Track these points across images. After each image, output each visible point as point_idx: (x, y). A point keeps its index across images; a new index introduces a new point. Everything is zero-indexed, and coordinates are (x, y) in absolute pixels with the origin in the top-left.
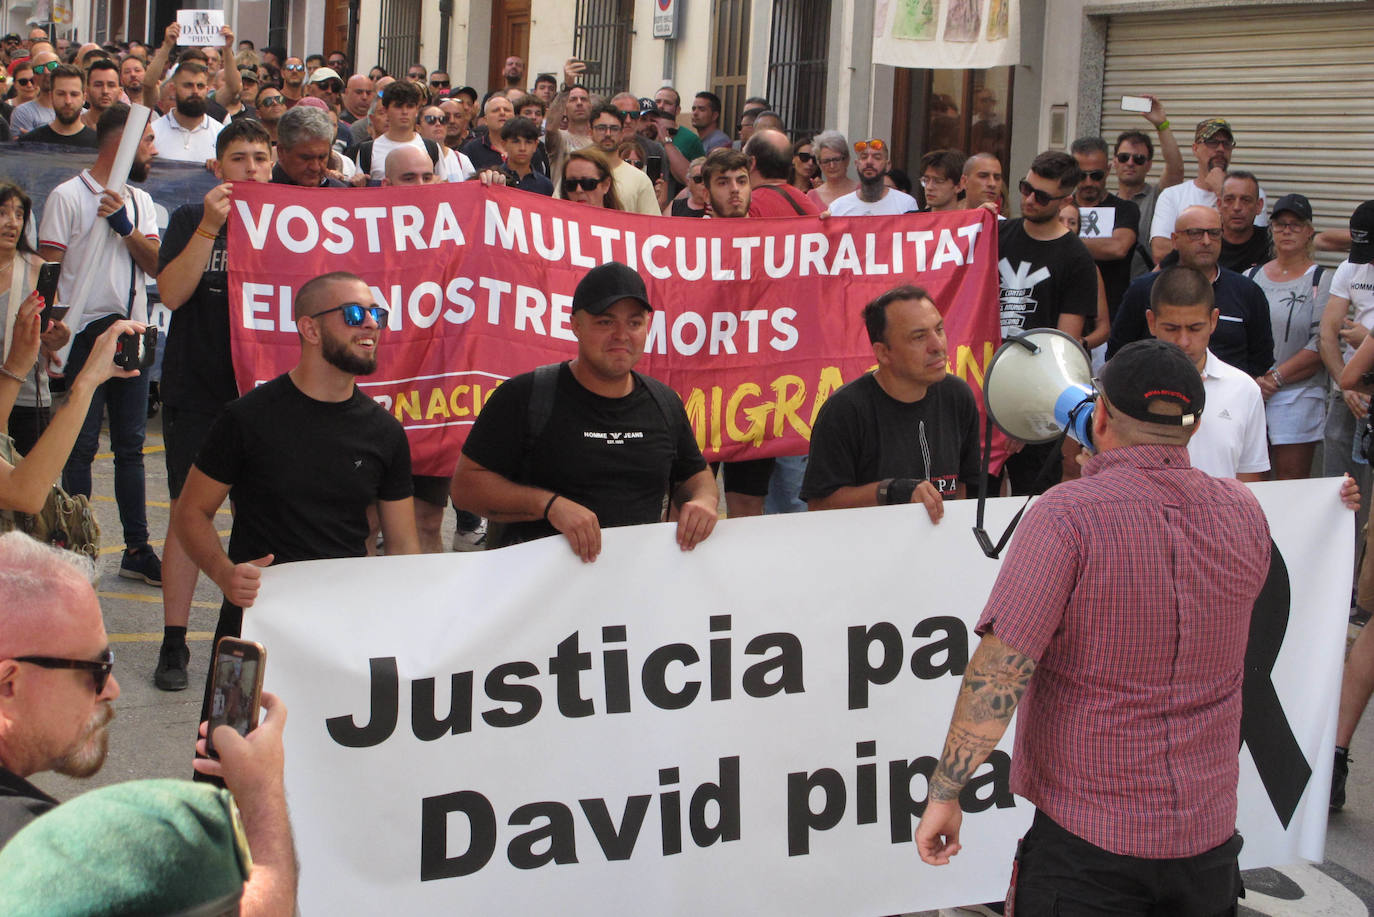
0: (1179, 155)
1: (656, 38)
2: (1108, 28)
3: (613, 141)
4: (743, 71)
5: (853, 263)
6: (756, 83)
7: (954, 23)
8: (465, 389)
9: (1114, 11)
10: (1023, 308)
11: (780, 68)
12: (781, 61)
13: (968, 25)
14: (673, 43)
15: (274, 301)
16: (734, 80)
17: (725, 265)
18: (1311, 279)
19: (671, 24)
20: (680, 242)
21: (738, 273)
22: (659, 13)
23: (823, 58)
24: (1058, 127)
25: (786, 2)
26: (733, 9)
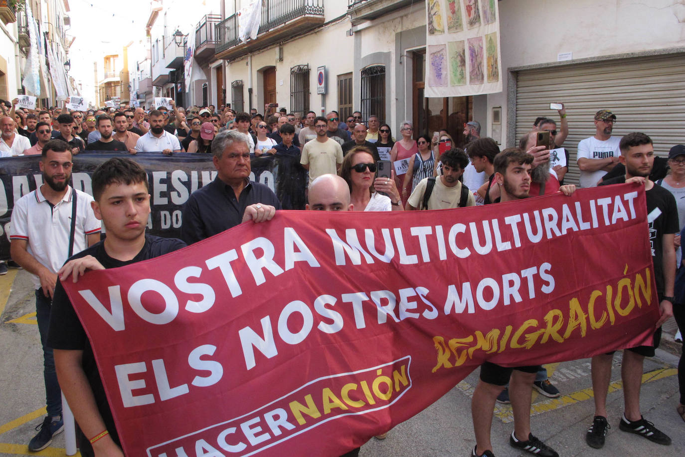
0: (567, 125)
1: (319, 94)
2: (517, 76)
3: (324, 131)
4: (350, 102)
5: (572, 224)
6: (356, 106)
7: (473, 77)
8: (353, 386)
9: (520, 69)
11: (365, 101)
12: (365, 98)
13: (479, 77)
14: (324, 96)
16: (348, 106)
17: (504, 239)
19: (323, 90)
20: (473, 226)
21: (513, 244)
22: (319, 86)
23: (383, 96)
24: (496, 116)
25: (365, 79)
26: (345, 83)
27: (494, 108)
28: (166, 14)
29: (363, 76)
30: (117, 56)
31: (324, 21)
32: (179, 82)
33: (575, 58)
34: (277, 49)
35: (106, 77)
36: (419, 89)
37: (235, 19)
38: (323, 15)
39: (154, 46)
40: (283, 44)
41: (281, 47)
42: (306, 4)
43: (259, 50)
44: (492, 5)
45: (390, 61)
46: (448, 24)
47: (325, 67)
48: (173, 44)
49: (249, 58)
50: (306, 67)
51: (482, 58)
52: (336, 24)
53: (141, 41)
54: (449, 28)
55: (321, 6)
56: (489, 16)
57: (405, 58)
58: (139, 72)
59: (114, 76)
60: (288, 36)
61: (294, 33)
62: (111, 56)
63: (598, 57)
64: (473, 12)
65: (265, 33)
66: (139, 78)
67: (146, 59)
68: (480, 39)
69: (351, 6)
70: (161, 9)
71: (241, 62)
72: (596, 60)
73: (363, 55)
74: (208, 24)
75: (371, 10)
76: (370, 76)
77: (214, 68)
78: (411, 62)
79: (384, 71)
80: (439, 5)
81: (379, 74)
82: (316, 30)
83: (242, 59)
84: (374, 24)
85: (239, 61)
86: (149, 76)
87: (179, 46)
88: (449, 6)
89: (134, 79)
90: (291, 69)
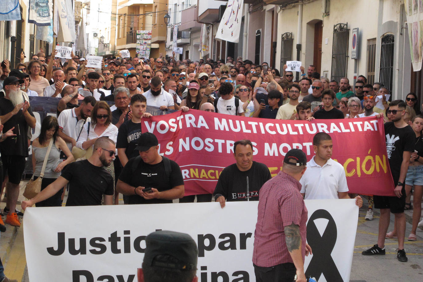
1: (352, 59)
3: (296, 96)
4: (374, 70)
5: (337, 130)
10: (391, 149)
11: (384, 69)
16: (373, 73)
17: (294, 131)
19: (357, 54)
20: (277, 125)
22: (353, 50)
29: (383, 44)
34: (323, 2)
47: (358, 29)
49: (300, 7)
50: (346, 26)
57: (405, 30)
66: (183, 3)
73: (383, 22)
76: (387, 44)
77: (269, 11)
79: (394, 41)
81: (391, 43)
89: (176, 5)
90: (335, 26)
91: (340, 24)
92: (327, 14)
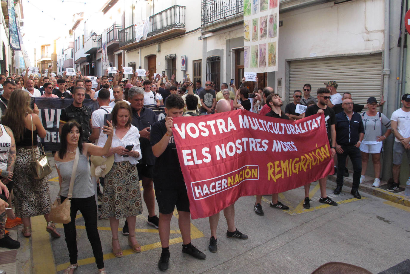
1: (181, 70)
2: (290, 64)
4: (200, 75)
6: (203, 77)
7: (261, 64)
11: (209, 75)
12: (209, 73)
13: (264, 64)
14: (185, 71)
15: (191, 154)
16: (199, 77)
18: (378, 115)
19: (185, 68)
22: (182, 66)
24: (280, 83)
25: (209, 63)
26: (197, 65)
27: (278, 79)
28: (85, 22)
29: (208, 61)
30: (49, 45)
31: (185, 32)
32: (93, 62)
33: (318, 56)
34: (157, 46)
35: (42, 57)
36: (238, 69)
37: (132, 28)
38: (185, 28)
39: (76, 41)
40: (161, 43)
41: (159, 44)
42: (176, 23)
43: (146, 45)
44: (275, 29)
45: (223, 54)
46: (252, 37)
47: (186, 56)
48: (91, 40)
49: (140, 50)
50: (174, 56)
51: (265, 54)
52: (193, 33)
53: (66, 37)
54: (253, 39)
55: (183, 23)
56: (272, 34)
57: (232, 53)
58: (64, 55)
59: (47, 57)
60: (164, 38)
61: (168, 37)
62: (46, 45)
63: (329, 56)
64: (263, 31)
65: (151, 37)
66: (63, 59)
67: (69, 48)
68: (265, 45)
69: (203, 25)
70: (82, 20)
71: (135, 52)
72: (328, 57)
73: (208, 51)
74: (115, 29)
75: (214, 28)
76: (211, 61)
77: (117, 54)
78: (234, 55)
79: (220, 59)
80: (249, 27)
81: (217, 60)
82: (181, 36)
83: (136, 50)
84: (214, 34)
85: (133, 51)
86: (70, 58)
87: (94, 41)
88: (253, 28)
89: (60, 59)
90: (165, 57)
91: (170, 55)
92: (159, 51)
